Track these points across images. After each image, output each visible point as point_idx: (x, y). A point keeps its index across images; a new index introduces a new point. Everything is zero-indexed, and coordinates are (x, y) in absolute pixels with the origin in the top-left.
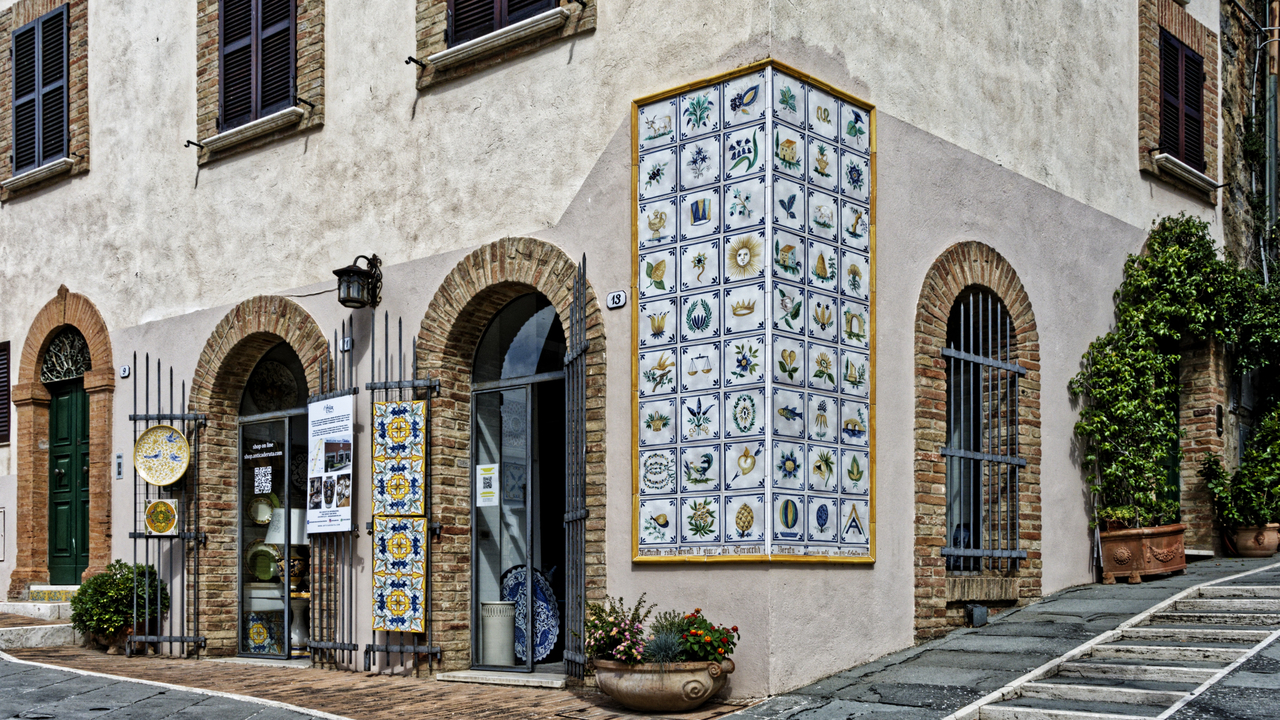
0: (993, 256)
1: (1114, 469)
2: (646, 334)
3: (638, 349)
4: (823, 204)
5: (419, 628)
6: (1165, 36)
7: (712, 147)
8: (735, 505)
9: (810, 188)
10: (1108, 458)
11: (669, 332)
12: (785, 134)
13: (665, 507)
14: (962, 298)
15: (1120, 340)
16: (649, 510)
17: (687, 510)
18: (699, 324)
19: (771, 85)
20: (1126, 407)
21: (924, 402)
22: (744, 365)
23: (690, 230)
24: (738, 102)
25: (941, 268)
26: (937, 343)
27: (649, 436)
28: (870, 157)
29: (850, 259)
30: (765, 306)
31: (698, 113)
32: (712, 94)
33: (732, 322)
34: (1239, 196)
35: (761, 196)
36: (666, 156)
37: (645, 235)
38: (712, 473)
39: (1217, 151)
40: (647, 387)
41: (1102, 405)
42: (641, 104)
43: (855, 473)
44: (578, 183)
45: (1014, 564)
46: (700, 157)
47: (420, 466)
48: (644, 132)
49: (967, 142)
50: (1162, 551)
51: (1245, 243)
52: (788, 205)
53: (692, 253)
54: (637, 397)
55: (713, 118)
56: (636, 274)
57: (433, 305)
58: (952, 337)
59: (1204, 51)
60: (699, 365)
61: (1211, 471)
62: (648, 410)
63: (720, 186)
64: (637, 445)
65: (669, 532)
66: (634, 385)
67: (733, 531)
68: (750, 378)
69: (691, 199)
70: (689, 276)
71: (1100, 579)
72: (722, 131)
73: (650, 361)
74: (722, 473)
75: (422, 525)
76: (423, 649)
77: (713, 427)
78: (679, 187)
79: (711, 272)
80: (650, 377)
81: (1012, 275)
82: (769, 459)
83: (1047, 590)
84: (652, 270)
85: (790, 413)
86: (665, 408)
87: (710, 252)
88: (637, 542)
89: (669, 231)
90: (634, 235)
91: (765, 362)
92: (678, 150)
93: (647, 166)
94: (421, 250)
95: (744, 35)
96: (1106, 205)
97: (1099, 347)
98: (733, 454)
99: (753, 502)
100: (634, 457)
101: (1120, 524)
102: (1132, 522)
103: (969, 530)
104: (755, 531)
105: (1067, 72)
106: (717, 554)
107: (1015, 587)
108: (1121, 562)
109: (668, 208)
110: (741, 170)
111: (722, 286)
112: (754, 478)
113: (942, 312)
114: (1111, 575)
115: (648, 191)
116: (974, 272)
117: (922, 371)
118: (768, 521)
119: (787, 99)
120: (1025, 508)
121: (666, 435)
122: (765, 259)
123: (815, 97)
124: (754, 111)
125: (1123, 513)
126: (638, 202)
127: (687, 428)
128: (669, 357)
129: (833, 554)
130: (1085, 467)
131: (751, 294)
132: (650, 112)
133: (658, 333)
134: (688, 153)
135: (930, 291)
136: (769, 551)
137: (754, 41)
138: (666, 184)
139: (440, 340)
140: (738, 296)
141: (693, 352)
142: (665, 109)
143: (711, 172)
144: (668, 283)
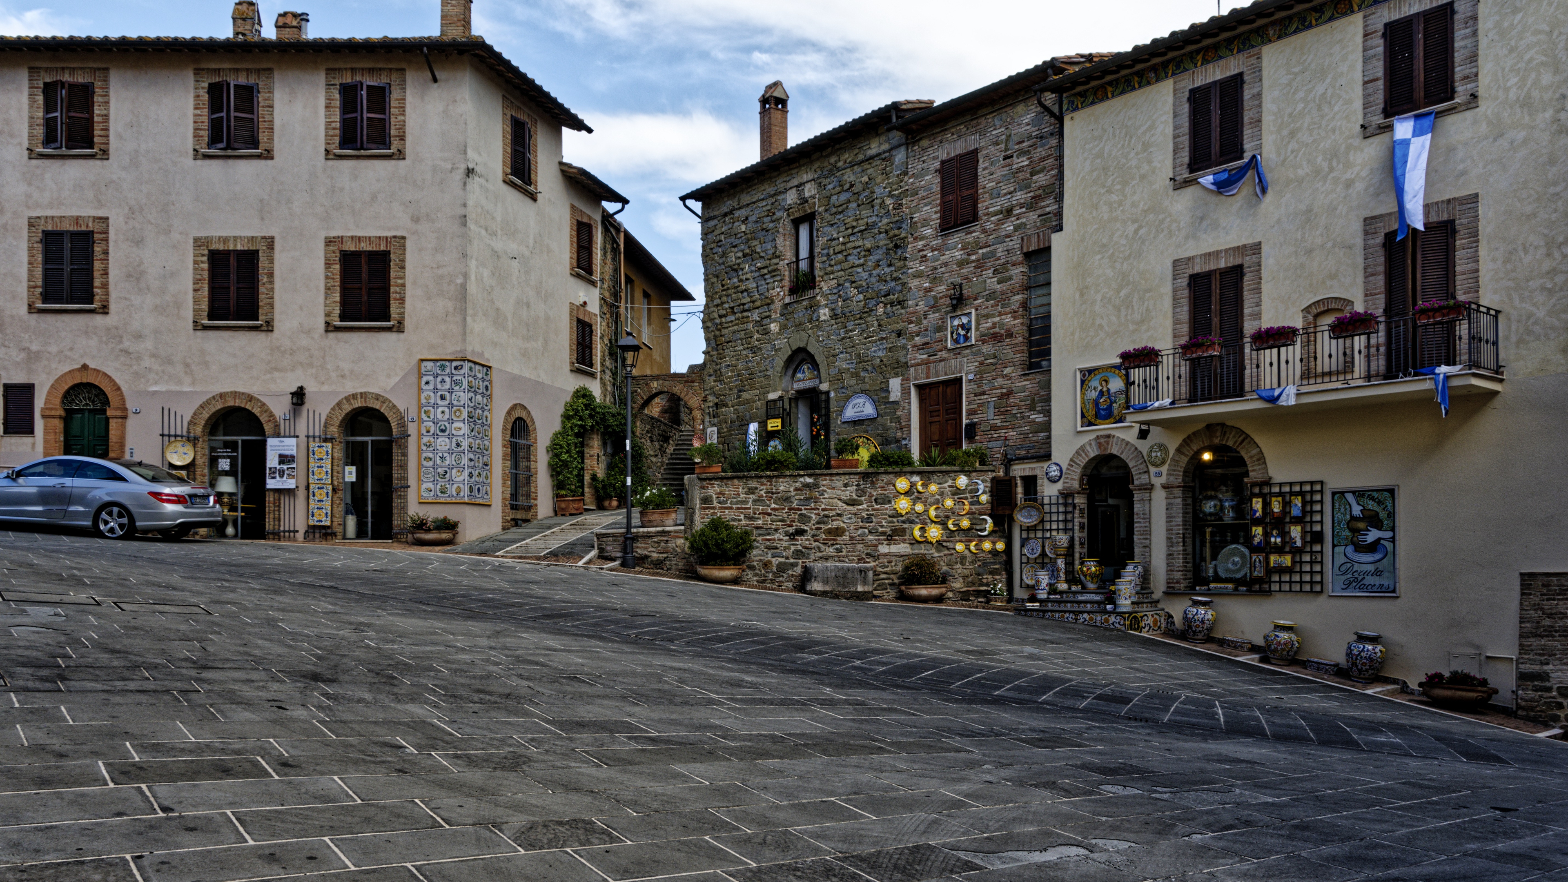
0: (523, 407)
1: (561, 477)
2: (424, 431)
3: (420, 436)
4: (479, 397)
5: (328, 523)
6: (579, 321)
7: (447, 379)
8: (455, 486)
9: (476, 393)
10: (558, 474)
11: (432, 431)
12: (471, 379)
13: (431, 486)
14: (515, 422)
15: (563, 433)
16: (424, 486)
17: (439, 487)
18: (443, 431)
19: (467, 365)
20: (565, 457)
21: (505, 455)
22: (458, 445)
23: (439, 402)
24: (456, 368)
25: (509, 413)
26: (508, 437)
27: (425, 463)
28: (490, 382)
29: (486, 413)
30: (465, 429)
31: (443, 368)
32: (448, 364)
33: (454, 432)
34: (607, 371)
35: (464, 397)
36: (431, 378)
37: (423, 401)
38: (447, 476)
39: (597, 358)
40: (424, 448)
41: (557, 455)
42: (422, 360)
43: (487, 478)
44: (397, 379)
45: (530, 508)
46: (443, 381)
47: (329, 466)
48: (423, 369)
49: (516, 371)
50: (576, 506)
51: (609, 389)
52: (471, 399)
53: (440, 409)
54: (420, 451)
55: (448, 371)
56: (420, 412)
57: (333, 409)
58: (512, 435)
59: (593, 322)
60: (442, 443)
61: (594, 478)
62: (424, 455)
63: (451, 391)
64: (420, 466)
65: (432, 493)
66: (419, 447)
67: (454, 493)
68: (460, 449)
69: (440, 393)
70: (439, 416)
71: (556, 515)
72: (451, 375)
73: (425, 440)
74: (451, 476)
75: (330, 487)
76: (329, 531)
77: (447, 462)
78: (435, 388)
79: (447, 416)
80: (425, 445)
81: (529, 413)
82: (466, 473)
83: (540, 517)
84: (425, 412)
85: (471, 460)
86: (431, 455)
87: (447, 410)
88: (420, 496)
89: (432, 401)
90: (419, 400)
91: (465, 444)
92: (436, 377)
93: (425, 379)
94: (325, 388)
95: (458, 349)
96: (558, 384)
97: (556, 435)
98: (454, 471)
99: (461, 486)
100: (419, 469)
101: (563, 496)
102: (566, 496)
103: (514, 496)
104: (462, 494)
105: (546, 341)
106: (449, 500)
107: (529, 516)
108: (563, 509)
109: (432, 394)
110: (457, 388)
111: (451, 421)
112: (462, 478)
113: (509, 427)
114: (559, 513)
115: (425, 387)
116: (518, 413)
117: (504, 446)
118: (465, 491)
119: (471, 369)
120: (533, 490)
121: (431, 463)
122: (465, 415)
123: (477, 367)
124: (462, 372)
125: (563, 492)
126: (420, 390)
127: (438, 462)
128: (432, 440)
129: (481, 502)
130: (552, 476)
131: (461, 425)
132: (425, 363)
133: (428, 432)
134: (439, 379)
135: (506, 419)
136: (466, 500)
137: (461, 351)
138: (431, 387)
139: (337, 421)
140: (456, 425)
141: (440, 439)
142: (431, 364)
143: (447, 386)
144: (432, 417)
